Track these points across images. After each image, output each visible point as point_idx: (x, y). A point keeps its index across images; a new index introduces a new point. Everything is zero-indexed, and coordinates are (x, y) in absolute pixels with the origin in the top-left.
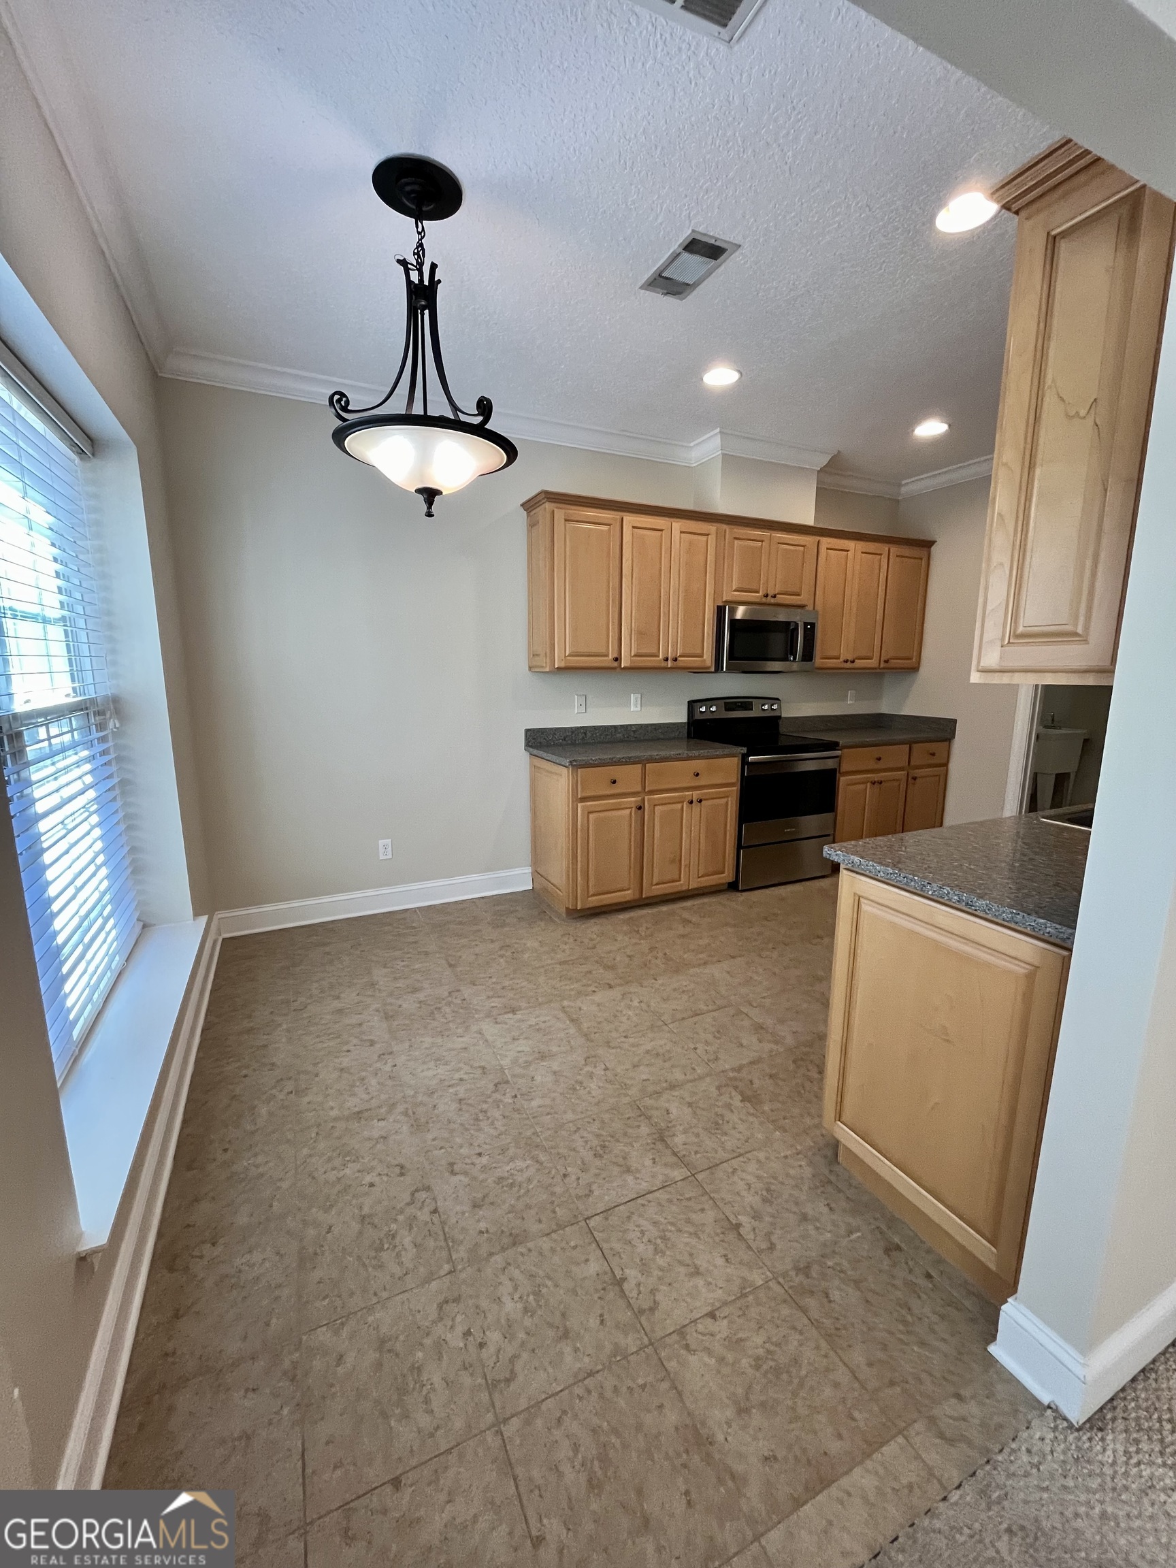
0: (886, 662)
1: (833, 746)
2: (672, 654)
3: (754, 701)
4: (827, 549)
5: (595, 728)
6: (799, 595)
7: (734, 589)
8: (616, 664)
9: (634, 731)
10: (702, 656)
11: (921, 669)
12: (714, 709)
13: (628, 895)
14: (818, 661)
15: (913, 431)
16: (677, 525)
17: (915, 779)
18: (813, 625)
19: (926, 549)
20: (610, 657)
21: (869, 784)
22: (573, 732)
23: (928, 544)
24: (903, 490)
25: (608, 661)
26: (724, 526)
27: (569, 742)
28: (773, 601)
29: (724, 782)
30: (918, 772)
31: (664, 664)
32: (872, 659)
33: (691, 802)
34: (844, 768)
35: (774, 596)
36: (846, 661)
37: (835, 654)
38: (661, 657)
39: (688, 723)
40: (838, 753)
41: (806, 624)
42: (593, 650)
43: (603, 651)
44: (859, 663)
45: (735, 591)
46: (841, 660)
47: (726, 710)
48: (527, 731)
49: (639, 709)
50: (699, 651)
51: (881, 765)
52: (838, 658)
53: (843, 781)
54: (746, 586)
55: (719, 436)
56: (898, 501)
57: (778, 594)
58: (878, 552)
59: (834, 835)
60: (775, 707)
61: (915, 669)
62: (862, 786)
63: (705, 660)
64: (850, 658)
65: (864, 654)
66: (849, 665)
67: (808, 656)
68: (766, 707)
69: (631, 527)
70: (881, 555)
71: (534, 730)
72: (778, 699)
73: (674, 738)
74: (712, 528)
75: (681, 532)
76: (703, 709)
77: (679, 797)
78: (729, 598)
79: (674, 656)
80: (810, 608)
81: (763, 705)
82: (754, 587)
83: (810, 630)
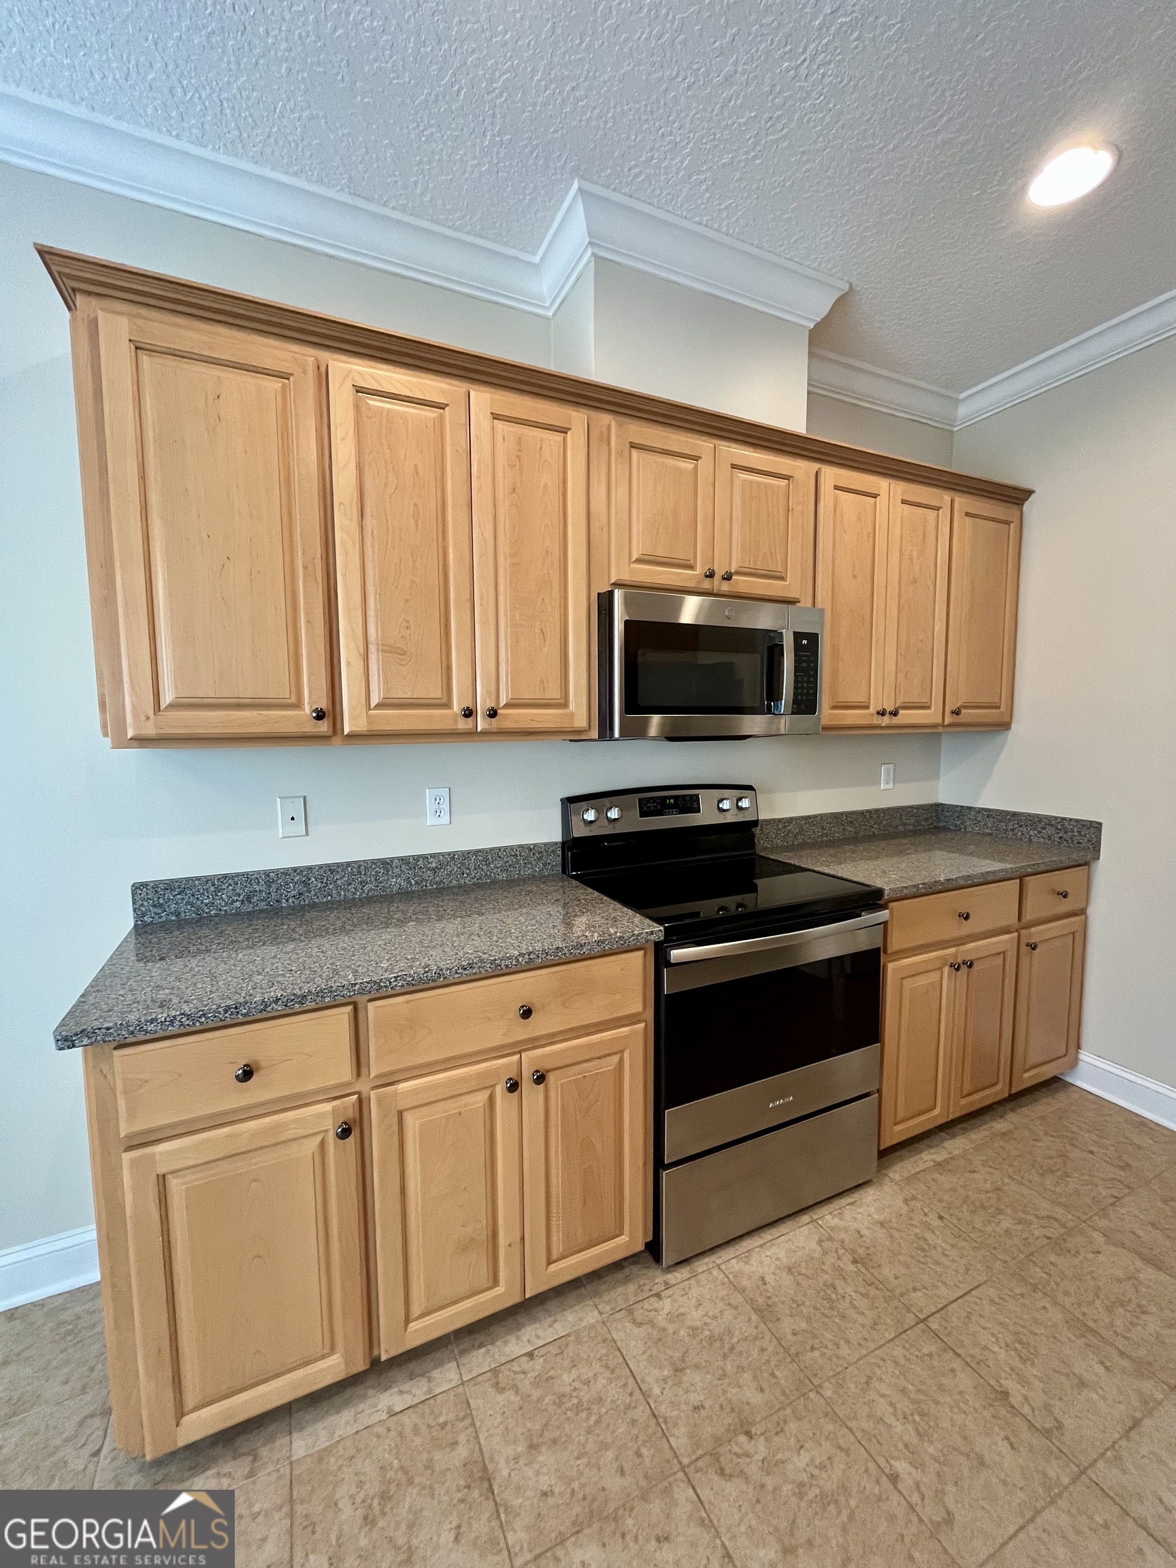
0: (956, 712)
1: (871, 899)
2: (484, 701)
3: (701, 793)
4: (836, 488)
5: (332, 869)
6: (782, 578)
7: (634, 557)
8: (324, 727)
9: (434, 870)
10: (565, 705)
11: (1013, 726)
12: (614, 814)
13: (331, 1368)
14: (826, 712)
15: (1024, 188)
16: (483, 399)
17: (1033, 947)
18: (813, 638)
19: (1016, 507)
20: (307, 710)
21: (946, 969)
22: (269, 883)
23: (1017, 496)
24: (963, 410)
25: (302, 719)
26: (606, 419)
27: (263, 905)
28: (725, 587)
29: (607, 1016)
30: (1036, 934)
31: (463, 724)
32: (929, 708)
33: (514, 1086)
34: (895, 943)
35: (728, 577)
36: (882, 713)
37: (861, 698)
38: (457, 707)
39: (563, 844)
40: (883, 915)
41: (798, 636)
42: (246, 691)
43: (282, 691)
44: (906, 716)
45: (638, 561)
46: (872, 710)
47: (643, 814)
48: (137, 888)
49: (445, 819)
50: (554, 693)
51: (967, 928)
52: (867, 707)
53: (893, 970)
54: (661, 552)
55: (580, 200)
56: (952, 432)
57: (738, 573)
58: (934, 503)
59: (879, 1091)
60: (745, 803)
61: (1004, 726)
62: (935, 976)
63: (572, 715)
64: (890, 708)
65: (915, 698)
66: (886, 720)
67: (806, 703)
68: (726, 805)
69: (351, 391)
70: (938, 509)
71: (156, 885)
72: (750, 788)
73: (533, 878)
74: (577, 418)
75: (495, 417)
76: (590, 816)
77: (479, 1075)
78: (626, 577)
79: (491, 704)
80: (806, 602)
81: (721, 800)
82: (681, 554)
83: (808, 646)
